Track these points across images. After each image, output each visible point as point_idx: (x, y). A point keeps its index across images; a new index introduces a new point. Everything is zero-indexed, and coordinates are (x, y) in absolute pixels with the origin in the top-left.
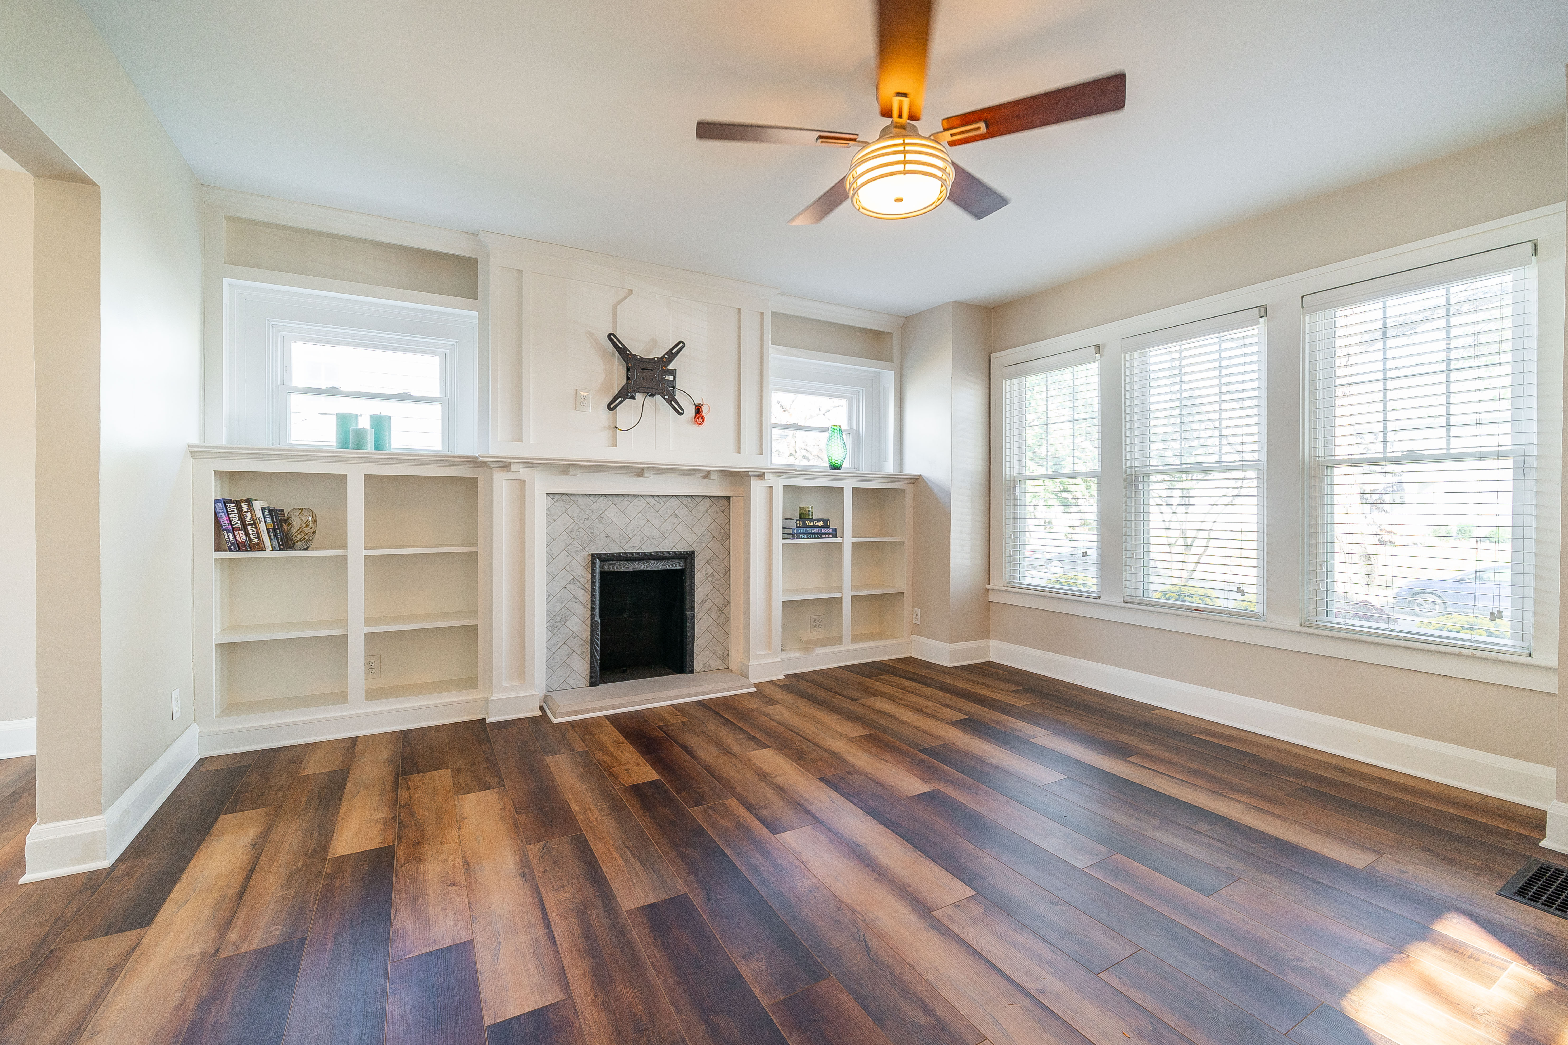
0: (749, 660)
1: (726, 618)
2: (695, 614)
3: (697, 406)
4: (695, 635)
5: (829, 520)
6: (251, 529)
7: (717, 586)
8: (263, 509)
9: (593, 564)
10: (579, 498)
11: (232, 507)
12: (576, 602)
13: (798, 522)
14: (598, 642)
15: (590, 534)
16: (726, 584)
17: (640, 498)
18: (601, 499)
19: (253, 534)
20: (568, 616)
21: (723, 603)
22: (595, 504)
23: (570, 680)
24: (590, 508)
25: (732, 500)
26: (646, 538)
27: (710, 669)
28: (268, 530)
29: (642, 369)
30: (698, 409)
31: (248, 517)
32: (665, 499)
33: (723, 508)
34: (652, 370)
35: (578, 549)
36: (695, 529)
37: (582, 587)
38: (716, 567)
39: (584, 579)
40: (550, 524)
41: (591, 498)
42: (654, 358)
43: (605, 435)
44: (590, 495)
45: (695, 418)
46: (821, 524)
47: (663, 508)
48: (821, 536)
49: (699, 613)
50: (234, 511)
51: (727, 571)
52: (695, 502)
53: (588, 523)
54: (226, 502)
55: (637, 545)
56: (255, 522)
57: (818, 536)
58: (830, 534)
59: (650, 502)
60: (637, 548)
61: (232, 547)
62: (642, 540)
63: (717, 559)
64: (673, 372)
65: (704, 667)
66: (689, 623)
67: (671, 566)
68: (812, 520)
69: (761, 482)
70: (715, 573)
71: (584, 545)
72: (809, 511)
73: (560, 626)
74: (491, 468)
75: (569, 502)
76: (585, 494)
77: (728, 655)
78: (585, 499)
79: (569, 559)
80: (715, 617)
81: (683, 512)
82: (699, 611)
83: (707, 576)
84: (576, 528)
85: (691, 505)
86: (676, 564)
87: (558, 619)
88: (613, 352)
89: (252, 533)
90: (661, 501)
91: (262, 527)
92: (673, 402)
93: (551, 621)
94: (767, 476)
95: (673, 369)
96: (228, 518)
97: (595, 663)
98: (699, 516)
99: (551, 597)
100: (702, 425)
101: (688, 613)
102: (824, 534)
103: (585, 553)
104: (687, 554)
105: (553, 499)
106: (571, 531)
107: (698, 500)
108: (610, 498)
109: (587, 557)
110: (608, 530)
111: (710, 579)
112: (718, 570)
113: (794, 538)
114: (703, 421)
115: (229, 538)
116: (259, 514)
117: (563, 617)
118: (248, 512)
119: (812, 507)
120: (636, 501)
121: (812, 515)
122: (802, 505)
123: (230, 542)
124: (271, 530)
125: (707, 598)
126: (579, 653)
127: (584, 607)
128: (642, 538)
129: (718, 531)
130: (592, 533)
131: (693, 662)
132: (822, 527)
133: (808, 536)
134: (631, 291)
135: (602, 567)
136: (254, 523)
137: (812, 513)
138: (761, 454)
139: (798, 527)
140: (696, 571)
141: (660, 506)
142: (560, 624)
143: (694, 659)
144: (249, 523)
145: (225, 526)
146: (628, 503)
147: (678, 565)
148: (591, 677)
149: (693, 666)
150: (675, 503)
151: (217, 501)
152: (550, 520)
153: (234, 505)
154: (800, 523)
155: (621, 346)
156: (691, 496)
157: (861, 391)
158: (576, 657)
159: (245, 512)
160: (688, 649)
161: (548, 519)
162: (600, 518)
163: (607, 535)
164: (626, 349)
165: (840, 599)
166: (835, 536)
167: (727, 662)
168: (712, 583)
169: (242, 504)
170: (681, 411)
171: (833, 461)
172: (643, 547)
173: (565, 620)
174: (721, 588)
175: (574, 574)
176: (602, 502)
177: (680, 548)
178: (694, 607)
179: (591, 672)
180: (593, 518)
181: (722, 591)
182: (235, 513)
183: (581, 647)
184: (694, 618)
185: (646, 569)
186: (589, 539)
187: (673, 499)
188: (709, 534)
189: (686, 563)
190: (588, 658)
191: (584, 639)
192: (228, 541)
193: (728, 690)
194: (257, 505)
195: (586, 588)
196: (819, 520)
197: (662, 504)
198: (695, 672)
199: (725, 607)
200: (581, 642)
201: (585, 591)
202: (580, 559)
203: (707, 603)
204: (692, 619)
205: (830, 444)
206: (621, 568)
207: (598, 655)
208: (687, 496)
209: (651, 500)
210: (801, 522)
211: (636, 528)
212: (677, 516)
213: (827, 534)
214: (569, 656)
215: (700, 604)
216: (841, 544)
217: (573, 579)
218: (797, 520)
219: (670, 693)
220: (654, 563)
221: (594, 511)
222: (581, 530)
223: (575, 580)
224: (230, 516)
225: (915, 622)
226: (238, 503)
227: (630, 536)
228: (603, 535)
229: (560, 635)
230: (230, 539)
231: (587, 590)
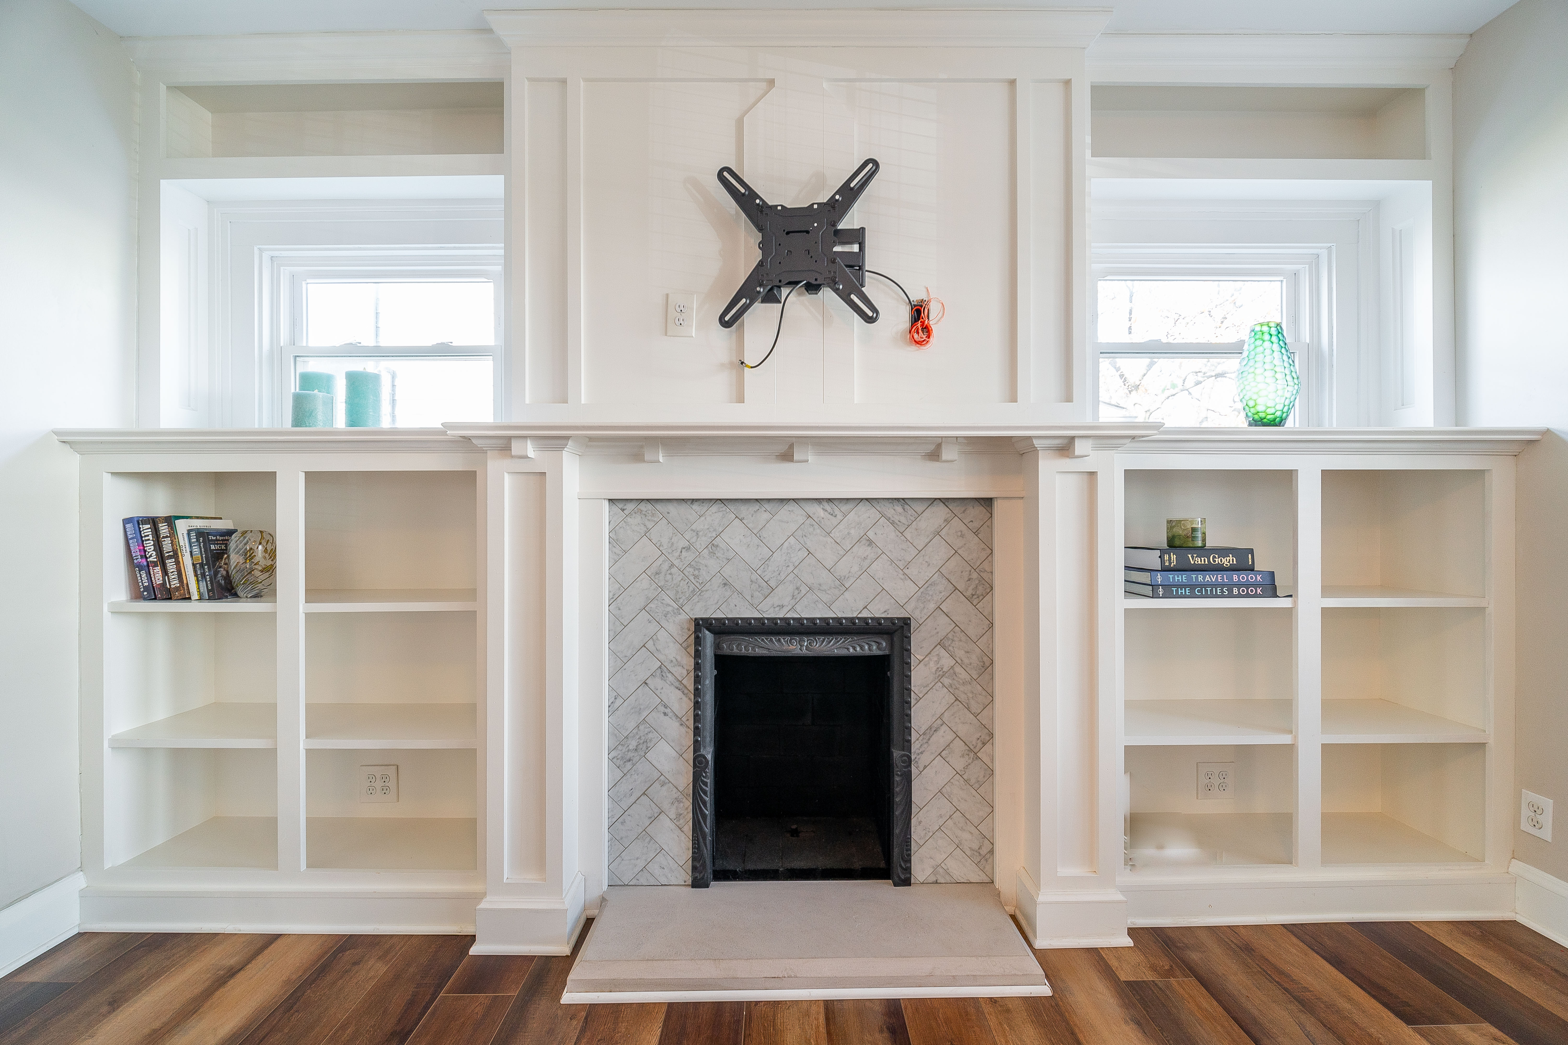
0: (1038, 886)
1: (985, 770)
2: (913, 758)
3: (915, 306)
4: (913, 800)
5: (1251, 551)
6: (170, 565)
7: (962, 697)
8: (189, 532)
9: (698, 641)
10: (672, 508)
11: (146, 529)
12: (665, 714)
13: (1166, 557)
14: (707, 799)
15: (692, 578)
16: (984, 693)
17: (792, 506)
18: (714, 508)
19: (172, 572)
20: (651, 741)
21: (978, 735)
22: (702, 518)
23: (654, 868)
24: (693, 527)
25: (997, 506)
26: (804, 590)
27: (948, 879)
28: (194, 565)
29: (788, 233)
30: (918, 312)
31: (167, 546)
32: (845, 508)
33: (976, 524)
34: (808, 232)
35: (670, 609)
36: (912, 571)
37: (677, 684)
38: (960, 654)
39: (680, 669)
40: (616, 558)
41: (695, 506)
42: (813, 204)
43: (722, 382)
44: (693, 501)
45: (910, 332)
46: (1228, 561)
47: (841, 527)
48: (1230, 591)
49: (922, 753)
50: (148, 536)
51: (987, 666)
52: (911, 512)
53: (689, 556)
54: (140, 521)
55: (785, 603)
56: (177, 554)
57: (1222, 592)
58: (1256, 585)
59: (814, 514)
60: (785, 610)
61: (145, 593)
62: (797, 592)
63: (964, 638)
64: (858, 236)
65: (935, 872)
66: (897, 775)
67: (858, 649)
68: (1203, 550)
69: (1066, 464)
70: (958, 669)
71: (681, 601)
72: (1194, 530)
73: (635, 760)
74: (485, 452)
75: (653, 515)
76: (683, 500)
77: (992, 852)
78: (684, 509)
79: (653, 627)
80: (959, 764)
81: (884, 534)
82: (921, 750)
83: (940, 674)
84: (666, 566)
85: (903, 519)
86: (870, 646)
87: (633, 744)
88: (737, 213)
89: (172, 570)
90: (837, 511)
91: (187, 561)
92: (853, 297)
93: (620, 747)
94: (1080, 447)
95: (859, 228)
96: (142, 548)
97: (701, 840)
98: (920, 543)
99: (619, 701)
100: (928, 346)
101: (896, 754)
102: (1239, 585)
103: (683, 617)
104: (894, 624)
105: (623, 510)
106: (657, 573)
107: (919, 508)
108: (732, 507)
109: (686, 626)
110: (728, 571)
111: (946, 681)
112: (966, 661)
113: (1155, 596)
114: (929, 337)
115: (141, 579)
116: (183, 541)
117: (642, 741)
118: (167, 537)
119: (1203, 521)
120: (784, 512)
121: (1204, 540)
122: (1176, 516)
123: (143, 585)
124: (198, 565)
125: (939, 722)
126: (673, 816)
127: (682, 725)
128: (797, 588)
129: (966, 575)
130: (696, 577)
131: (910, 861)
132: (1233, 569)
133: (1195, 591)
134: (771, 83)
135: (717, 646)
136: (175, 555)
137: (1204, 533)
138: (1069, 398)
139: (1165, 569)
140: (913, 662)
141: (835, 521)
142: (636, 754)
143: (910, 855)
144: (168, 554)
145: (137, 559)
146: (766, 516)
147: (874, 647)
148: (694, 868)
149: (908, 870)
150: (867, 514)
151: (126, 521)
152: (617, 550)
153: (149, 526)
154: (1173, 559)
155: (743, 191)
156: (903, 499)
157: (1324, 253)
158: (666, 822)
159: (164, 537)
160: (897, 831)
161: (614, 549)
162: (713, 546)
163: (725, 581)
164: (753, 195)
165: (1288, 752)
166: (1271, 590)
167: (988, 868)
168: (949, 688)
169: (160, 525)
170: (870, 314)
171: (1260, 408)
172: (798, 608)
173: (644, 748)
174: (972, 702)
175: (661, 657)
176: (714, 514)
177: (879, 610)
178: (910, 741)
179: (694, 859)
180: (698, 547)
181: (975, 707)
182: (149, 540)
183: (676, 804)
184: (910, 765)
185: (804, 652)
186: (691, 589)
187: (862, 508)
188: (945, 581)
189: (892, 645)
190: (688, 828)
191: (681, 789)
192: (140, 584)
193: (974, 980)
194: (182, 526)
195: (685, 687)
196: (1223, 552)
197: (840, 516)
198: (913, 881)
199: (984, 744)
200: (675, 794)
201: (683, 692)
202: (673, 628)
203: (941, 732)
204: (905, 767)
205: (1252, 370)
206: (753, 649)
207: (706, 827)
208: (892, 499)
209: (817, 510)
210: (1174, 557)
211: (784, 568)
212: (870, 542)
213: (1247, 586)
214: (653, 819)
215: (924, 734)
216: (1289, 614)
217: (660, 667)
218: (1163, 552)
219: (827, 967)
220: (824, 640)
221: (701, 534)
222: (674, 570)
223: (665, 669)
224: (145, 543)
225: (1525, 826)
226: (153, 522)
227: (773, 584)
228: (718, 581)
229: (635, 777)
230: (142, 581)
231: (686, 691)
